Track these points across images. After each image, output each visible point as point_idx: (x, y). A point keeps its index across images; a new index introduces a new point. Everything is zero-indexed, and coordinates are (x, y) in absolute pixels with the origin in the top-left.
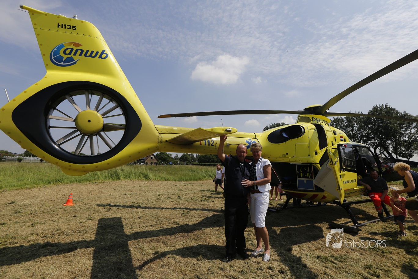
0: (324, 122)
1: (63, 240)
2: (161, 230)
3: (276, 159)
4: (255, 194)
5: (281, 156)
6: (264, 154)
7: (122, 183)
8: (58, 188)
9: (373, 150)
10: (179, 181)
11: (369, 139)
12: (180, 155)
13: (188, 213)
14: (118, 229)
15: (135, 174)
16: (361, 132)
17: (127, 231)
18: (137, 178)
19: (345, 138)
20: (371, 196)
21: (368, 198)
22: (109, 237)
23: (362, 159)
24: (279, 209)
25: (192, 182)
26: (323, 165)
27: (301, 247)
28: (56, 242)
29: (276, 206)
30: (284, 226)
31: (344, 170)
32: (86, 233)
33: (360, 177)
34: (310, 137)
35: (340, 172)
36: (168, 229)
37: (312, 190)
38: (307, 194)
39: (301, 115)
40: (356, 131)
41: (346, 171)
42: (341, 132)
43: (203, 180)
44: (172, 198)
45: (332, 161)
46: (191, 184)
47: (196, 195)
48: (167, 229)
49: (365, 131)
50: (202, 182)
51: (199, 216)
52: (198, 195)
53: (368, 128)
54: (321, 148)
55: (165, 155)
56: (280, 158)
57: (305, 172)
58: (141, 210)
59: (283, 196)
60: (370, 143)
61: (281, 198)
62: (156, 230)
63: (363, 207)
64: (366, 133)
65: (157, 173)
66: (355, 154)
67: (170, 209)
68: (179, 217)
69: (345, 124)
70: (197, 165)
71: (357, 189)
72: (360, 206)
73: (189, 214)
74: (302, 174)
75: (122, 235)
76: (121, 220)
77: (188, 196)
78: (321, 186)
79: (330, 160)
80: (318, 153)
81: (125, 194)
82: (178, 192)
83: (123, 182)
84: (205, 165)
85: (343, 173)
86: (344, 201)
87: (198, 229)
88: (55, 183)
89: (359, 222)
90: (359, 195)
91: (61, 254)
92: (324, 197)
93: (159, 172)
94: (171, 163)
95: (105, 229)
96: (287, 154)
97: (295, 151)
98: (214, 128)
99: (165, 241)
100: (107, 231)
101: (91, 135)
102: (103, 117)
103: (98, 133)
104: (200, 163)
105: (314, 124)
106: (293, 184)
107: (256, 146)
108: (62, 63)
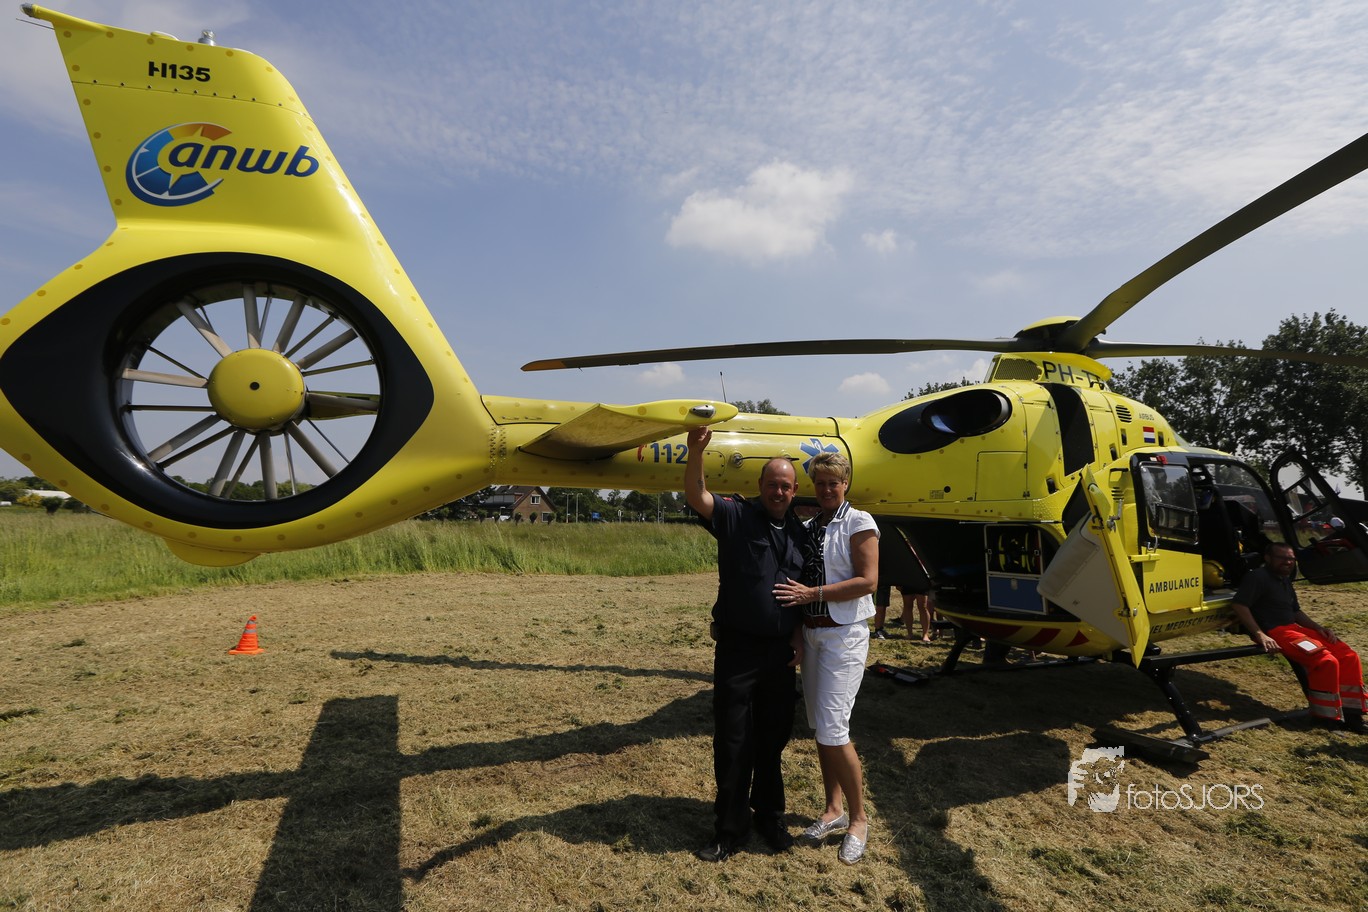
0: (1085, 379)
1: (200, 767)
2: (516, 740)
3: (910, 506)
4: (819, 630)
5: (927, 497)
6: (867, 490)
10: (612, 576)
11: (1266, 432)
13: (617, 683)
14: (378, 736)
15: (471, 552)
16: (1238, 408)
17: (408, 742)
18: (477, 565)
19: (1160, 434)
22: (345, 763)
23: (1224, 505)
26: (1075, 525)
27: (981, 814)
28: (175, 775)
30: (934, 737)
32: (275, 746)
33: (1217, 568)
34: (1030, 433)
35: (1140, 553)
36: (540, 737)
37: (1035, 615)
38: (1019, 627)
39: (1005, 355)
40: (1219, 406)
43: (691, 571)
45: (1098, 515)
46: (651, 587)
48: (536, 737)
51: (653, 696)
52: (664, 625)
53: (1265, 396)
54: (1068, 470)
56: (921, 503)
57: (1014, 553)
62: (503, 740)
65: (543, 551)
66: (1195, 488)
68: (587, 698)
69: (1184, 384)
70: (681, 521)
71: (1202, 611)
73: (619, 688)
74: (1002, 559)
75: (388, 756)
76: (396, 704)
77: (631, 627)
78: (1063, 602)
79: (1094, 514)
80: (1058, 486)
81: (429, 619)
82: (600, 611)
85: (1148, 554)
86: (1151, 652)
87: (639, 743)
91: (180, 816)
92: (1080, 639)
93: (549, 548)
94: (596, 516)
95: (339, 735)
97: (977, 478)
98: (649, 406)
99: (520, 782)
100: (344, 741)
101: (263, 433)
102: (303, 370)
103: (286, 425)
104: (690, 517)
105: (1047, 386)
106: (974, 591)
107: (828, 463)
108: (166, 196)
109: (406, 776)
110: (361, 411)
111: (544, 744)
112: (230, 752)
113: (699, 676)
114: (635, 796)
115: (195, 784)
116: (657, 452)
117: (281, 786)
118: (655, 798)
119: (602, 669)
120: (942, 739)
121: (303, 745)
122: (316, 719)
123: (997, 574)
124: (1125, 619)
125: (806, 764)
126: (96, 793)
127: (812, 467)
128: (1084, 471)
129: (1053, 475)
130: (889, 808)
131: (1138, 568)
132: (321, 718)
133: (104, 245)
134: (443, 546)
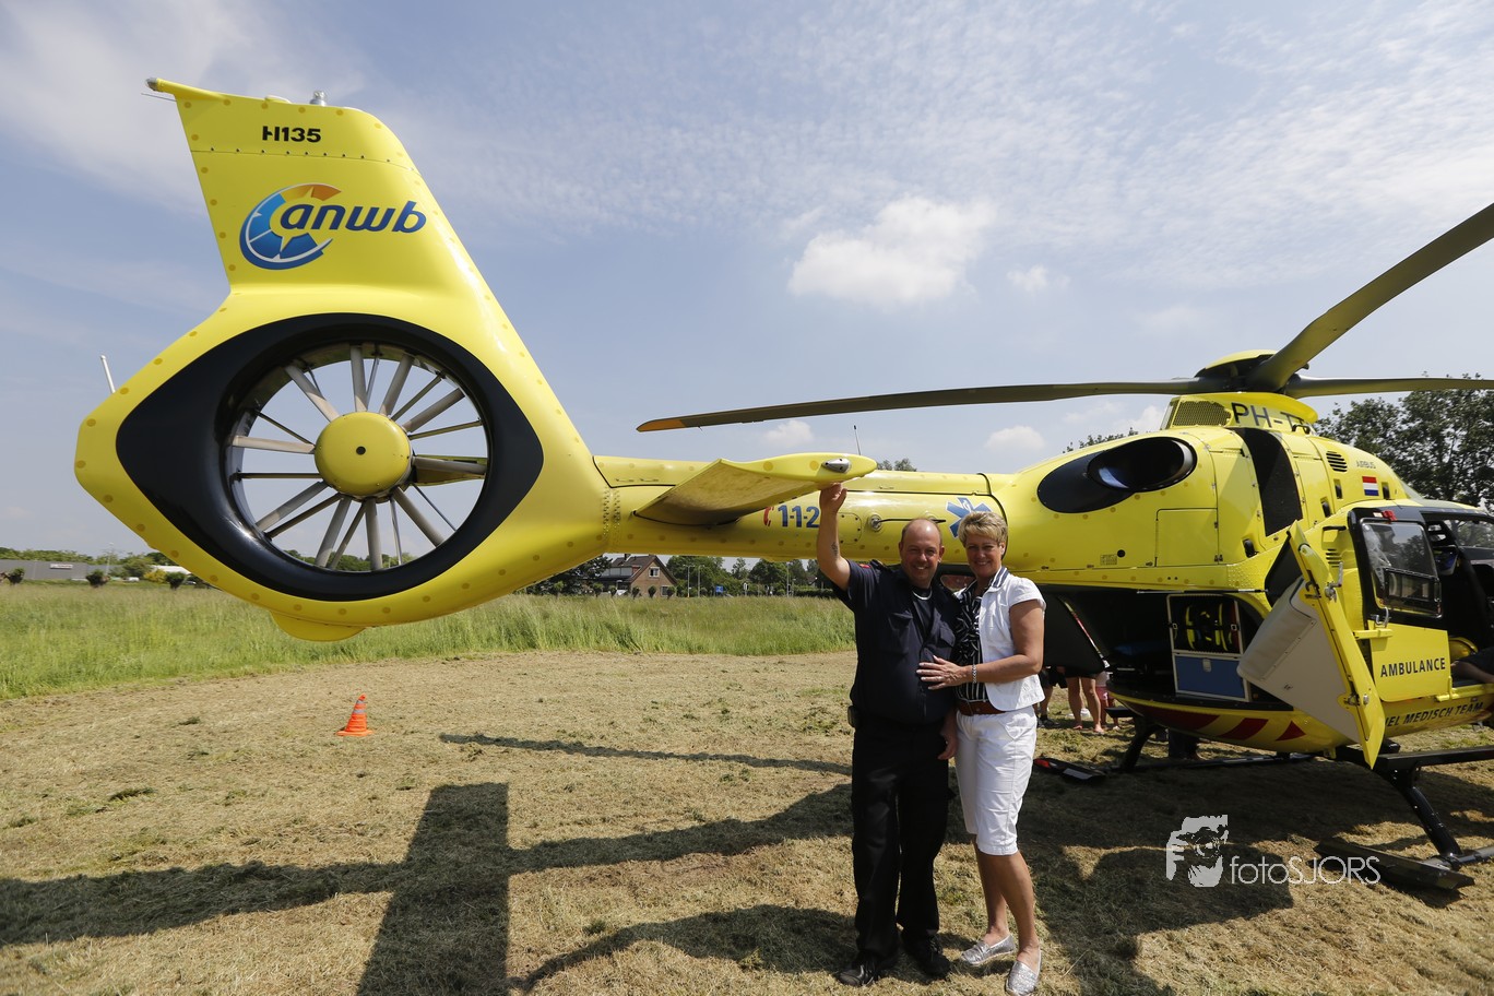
0: (1285, 422)
1: (305, 856)
2: (633, 836)
3: (1077, 574)
4: (976, 718)
5: (1097, 563)
6: (1026, 555)
7: (541, 660)
8: (338, 675)
10: (738, 654)
12: (751, 561)
13: (745, 775)
14: (487, 827)
15: (586, 628)
17: (518, 835)
18: (592, 643)
19: (1385, 485)
22: (452, 856)
23: (1472, 570)
24: (1106, 770)
25: (787, 658)
26: (1279, 596)
28: (281, 863)
29: (1094, 759)
31: (1381, 619)
32: (381, 835)
33: (1466, 646)
34: (1220, 487)
35: (1367, 628)
36: (660, 833)
37: (1235, 702)
38: (1215, 717)
39: (1185, 398)
40: (1453, 452)
41: (1390, 621)
42: (1371, 458)
43: (824, 651)
44: (697, 719)
45: (1313, 581)
46: (781, 667)
47: (788, 706)
48: (656, 834)
50: (820, 657)
51: (785, 790)
52: (796, 709)
54: (1270, 529)
55: (700, 564)
56: (1090, 570)
57: (1205, 628)
58: (583, 759)
62: (619, 836)
63: (1487, 773)
65: (663, 627)
66: (1435, 550)
67: (683, 757)
68: (711, 790)
70: (812, 594)
71: (1451, 700)
72: (1473, 769)
73: (747, 780)
74: (1191, 635)
75: (497, 850)
76: (506, 793)
77: (759, 712)
78: (1270, 685)
79: (1307, 579)
80: (1258, 547)
81: (541, 701)
82: (723, 695)
83: (545, 656)
85: (1374, 630)
86: (1387, 749)
87: (769, 843)
88: (330, 660)
89: (1463, 842)
90: (1464, 722)
91: (283, 907)
92: (1293, 731)
93: (670, 624)
94: (719, 589)
95: (446, 825)
96: (1121, 553)
97: (1157, 540)
98: (775, 461)
99: (638, 884)
100: (451, 832)
101: (368, 501)
102: (409, 434)
103: (392, 492)
104: (823, 590)
105: (1238, 431)
106: (1158, 672)
107: (981, 524)
108: (277, 259)
109: (516, 872)
110: (468, 475)
111: (666, 842)
112: (336, 840)
113: (836, 768)
114: (765, 906)
115: (300, 874)
116: (785, 514)
117: (386, 880)
118: (788, 909)
119: (727, 758)
121: (410, 835)
122: (423, 807)
123: (1185, 653)
124: (1353, 708)
127: (961, 530)
128: (1293, 528)
129: (1251, 535)
131: (1365, 646)
132: (429, 806)
133: (217, 312)
134: (556, 623)
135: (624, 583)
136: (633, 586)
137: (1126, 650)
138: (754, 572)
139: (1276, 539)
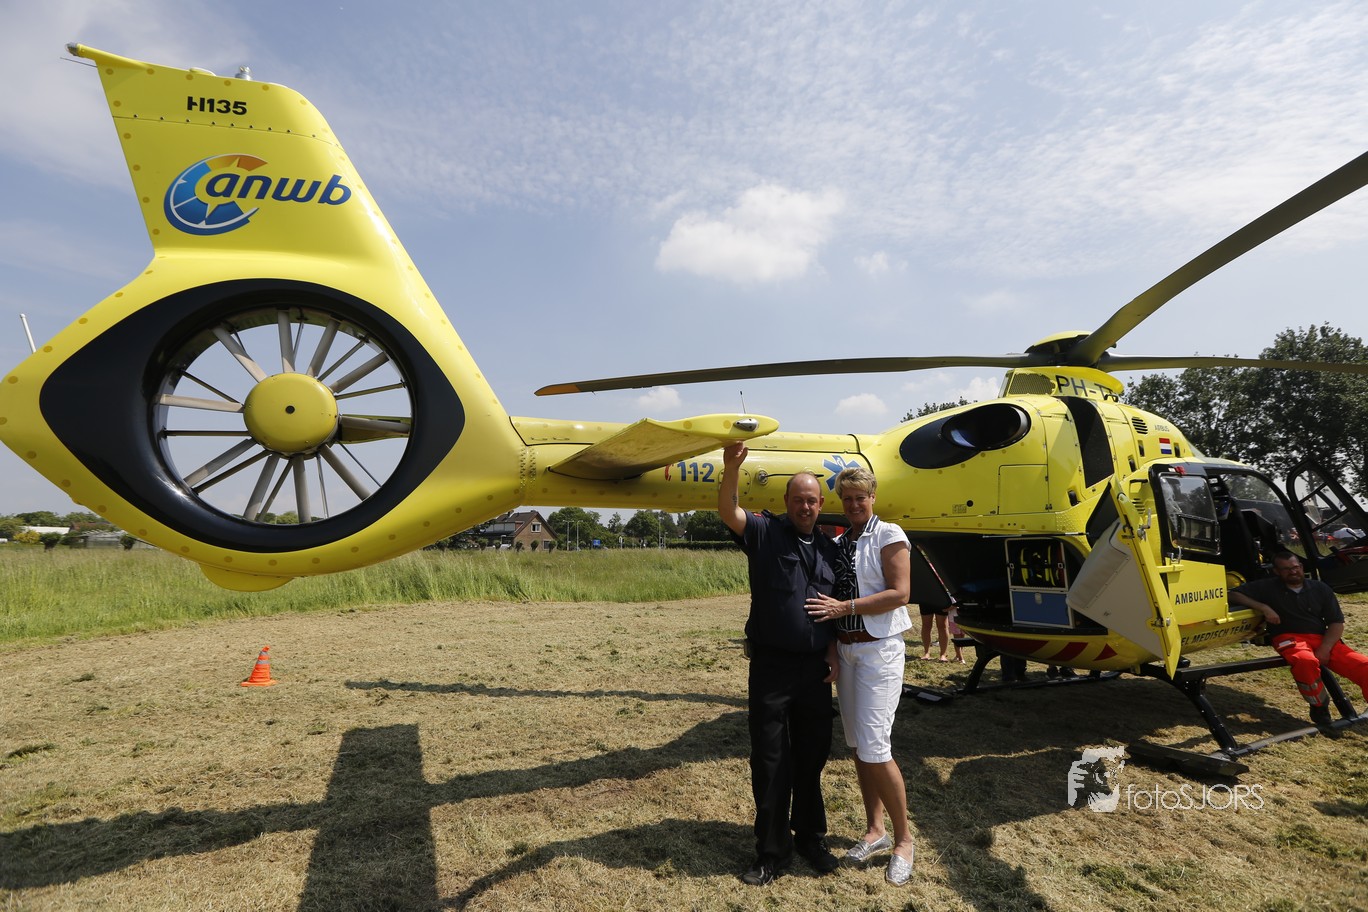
0: (1099, 392)
1: (224, 800)
2: (543, 767)
3: (933, 521)
4: (855, 645)
5: (949, 511)
6: (890, 505)
7: (434, 610)
8: (233, 629)
9: (1280, 483)
10: (619, 601)
11: (1266, 446)
12: (627, 515)
13: (639, 709)
14: (402, 766)
15: (476, 580)
16: (1238, 422)
17: (433, 771)
18: (483, 593)
19: (1176, 445)
20: (1283, 645)
21: (1271, 653)
22: (371, 793)
23: (1242, 516)
24: (952, 694)
25: (665, 604)
26: (1098, 538)
27: (1025, 832)
28: (199, 808)
29: (941, 684)
30: (966, 755)
31: (1175, 557)
32: (298, 777)
33: (1239, 579)
34: (1050, 444)
35: (1164, 564)
36: (567, 763)
37: (1061, 629)
38: (1045, 642)
39: (1018, 371)
40: (1219, 420)
41: (1183, 558)
42: (1165, 422)
43: (698, 596)
44: (590, 660)
45: (1128, 524)
46: (660, 612)
47: (671, 646)
48: (563, 764)
49: (1251, 419)
50: (694, 602)
51: (676, 720)
52: (678, 649)
53: (1266, 409)
54: (1091, 480)
55: (579, 518)
56: (944, 518)
57: (1036, 566)
58: (487, 700)
59: (966, 648)
60: (1271, 461)
61: (958, 655)
62: (529, 767)
63: (1254, 684)
64: (1257, 427)
65: (549, 578)
66: (1214, 499)
67: (581, 694)
68: (609, 723)
69: (1182, 399)
70: (683, 546)
71: (1228, 622)
72: (1242, 680)
73: (641, 713)
74: (1025, 573)
75: (414, 785)
76: (416, 733)
77: (645, 652)
78: (1093, 613)
79: (1123, 522)
80: (1080, 498)
81: (440, 648)
82: (612, 637)
83: (438, 607)
84: (706, 547)
85: (1172, 565)
86: (1182, 664)
87: (668, 766)
88: (224, 615)
89: (1239, 739)
90: (1236, 642)
91: (209, 849)
92: (1108, 652)
93: (555, 575)
94: (597, 543)
95: (361, 765)
96: (970, 504)
97: (999, 492)
98: (694, 421)
99: (553, 808)
100: (367, 771)
101: (297, 457)
102: (336, 394)
103: (320, 449)
104: (692, 542)
105: (1063, 399)
106: (997, 606)
107: (853, 479)
108: (202, 225)
109: (437, 804)
110: (393, 433)
111: (572, 771)
112: (253, 784)
113: (720, 699)
114: (671, 821)
115: (221, 818)
116: (684, 470)
117: (309, 818)
118: (691, 822)
119: (622, 694)
120: (974, 758)
121: (327, 776)
122: (337, 749)
123: (1020, 589)
124: (1158, 629)
125: (841, 785)
126: (121, 829)
127: (837, 483)
128: (1112, 479)
129: (1074, 487)
130: (930, 827)
132: (342, 748)
133: (143, 274)
134: (448, 575)
135: (508, 537)
136: (516, 540)
137: (970, 587)
138: (629, 526)
139: (1094, 490)
